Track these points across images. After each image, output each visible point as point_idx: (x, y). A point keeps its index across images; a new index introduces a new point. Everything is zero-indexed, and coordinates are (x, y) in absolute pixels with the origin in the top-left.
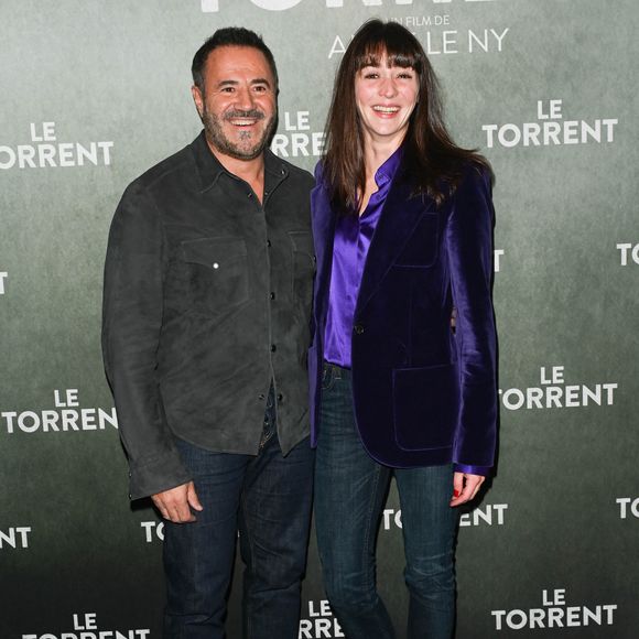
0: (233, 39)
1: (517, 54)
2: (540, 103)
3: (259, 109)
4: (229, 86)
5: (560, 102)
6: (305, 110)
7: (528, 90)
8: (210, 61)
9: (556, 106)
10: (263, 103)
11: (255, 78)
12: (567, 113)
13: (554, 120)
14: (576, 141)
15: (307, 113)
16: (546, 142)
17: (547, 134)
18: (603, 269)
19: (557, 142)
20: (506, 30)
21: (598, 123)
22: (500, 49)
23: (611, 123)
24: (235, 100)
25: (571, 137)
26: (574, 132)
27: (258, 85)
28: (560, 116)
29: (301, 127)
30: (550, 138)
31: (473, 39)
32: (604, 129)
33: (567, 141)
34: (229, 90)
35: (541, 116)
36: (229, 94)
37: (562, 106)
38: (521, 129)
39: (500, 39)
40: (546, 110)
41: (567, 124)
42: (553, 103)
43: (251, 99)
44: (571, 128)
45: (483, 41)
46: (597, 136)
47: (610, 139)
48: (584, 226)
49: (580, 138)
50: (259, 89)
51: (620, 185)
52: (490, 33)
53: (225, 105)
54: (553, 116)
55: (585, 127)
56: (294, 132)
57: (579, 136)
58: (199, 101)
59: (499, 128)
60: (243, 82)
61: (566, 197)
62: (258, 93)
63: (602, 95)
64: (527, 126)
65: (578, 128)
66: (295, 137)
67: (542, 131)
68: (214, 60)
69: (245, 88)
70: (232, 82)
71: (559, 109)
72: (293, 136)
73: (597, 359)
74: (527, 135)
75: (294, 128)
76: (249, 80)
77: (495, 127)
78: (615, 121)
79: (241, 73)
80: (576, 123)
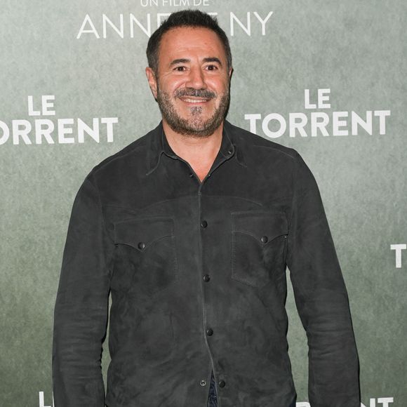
0: (186, 20)
1: (282, 39)
2: (307, 92)
3: (210, 89)
4: (181, 64)
5: (328, 91)
6: (51, 94)
7: (294, 78)
8: (163, 43)
9: (324, 95)
10: (214, 83)
11: (207, 56)
12: (337, 102)
13: (322, 110)
14: (345, 133)
15: (52, 97)
16: (314, 134)
17: (314, 125)
18: (376, 272)
19: (325, 133)
20: (271, 13)
21: (369, 114)
22: (264, 34)
23: (383, 114)
24: (187, 79)
25: (341, 128)
26: (344, 123)
27: (210, 63)
28: (328, 106)
29: (45, 113)
30: (318, 129)
31: (235, 22)
32: (376, 120)
33: (336, 133)
34: (181, 69)
35: (308, 106)
36: (181, 73)
37: (331, 95)
38: (287, 119)
39: (263, 23)
40: (314, 99)
41: (336, 115)
42: (321, 92)
43: (202, 78)
44: (340, 119)
45: (245, 24)
46: (368, 128)
47: (382, 131)
48: (355, 225)
49: (350, 130)
50: (211, 68)
51: (393, 181)
52: (253, 16)
53: (176, 84)
54: (321, 106)
55: (356, 118)
56: (38, 117)
57: (349, 128)
58: (153, 82)
59: (263, 117)
60: (195, 61)
61: (336, 193)
62: (210, 72)
63: (373, 84)
64: (293, 116)
65: (348, 119)
66: (39, 123)
67: (309, 121)
68: (167, 41)
69: (197, 66)
70: (183, 61)
71: (327, 98)
72: (37, 121)
73: (371, 370)
74: (293, 125)
75: (38, 113)
76: (201, 59)
77: (259, 116)
78: (388, 113)
79: (193, 52)
80: (345, 114)
